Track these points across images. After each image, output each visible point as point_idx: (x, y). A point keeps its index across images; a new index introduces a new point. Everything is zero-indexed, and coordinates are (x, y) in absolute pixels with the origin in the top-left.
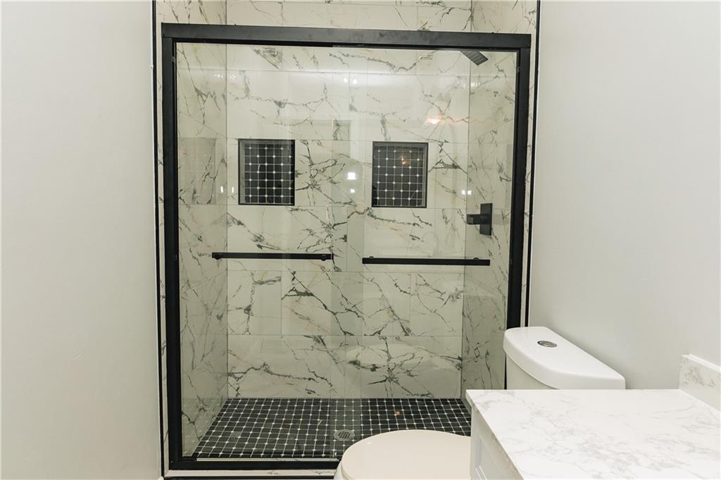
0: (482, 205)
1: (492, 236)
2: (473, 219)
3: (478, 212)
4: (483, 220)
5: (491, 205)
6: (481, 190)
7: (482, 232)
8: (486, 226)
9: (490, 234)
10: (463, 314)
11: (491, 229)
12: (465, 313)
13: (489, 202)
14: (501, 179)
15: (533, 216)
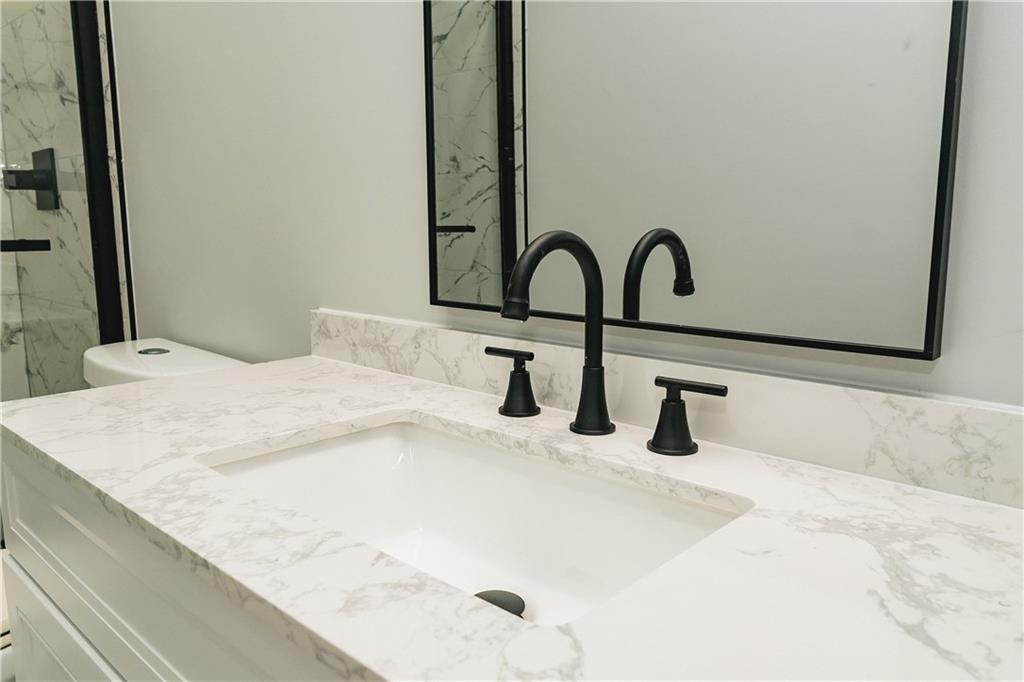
0: (34, 154)
1: (61, 210)
2: (18, 180)
3: (30, 167)
4: (39, 180)
5: (51, 151)
6: (29, 124)
7: (41, 206)
8: (48, 194)
9: (57, 207)
10: (28, 371)
11: (57, 197)
12: (32, 370)
13: (46, 146)
14: (63, 100)
15: (123, 160)
